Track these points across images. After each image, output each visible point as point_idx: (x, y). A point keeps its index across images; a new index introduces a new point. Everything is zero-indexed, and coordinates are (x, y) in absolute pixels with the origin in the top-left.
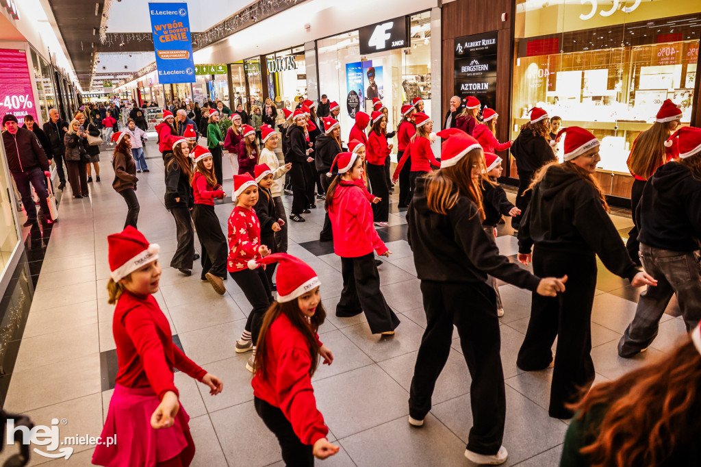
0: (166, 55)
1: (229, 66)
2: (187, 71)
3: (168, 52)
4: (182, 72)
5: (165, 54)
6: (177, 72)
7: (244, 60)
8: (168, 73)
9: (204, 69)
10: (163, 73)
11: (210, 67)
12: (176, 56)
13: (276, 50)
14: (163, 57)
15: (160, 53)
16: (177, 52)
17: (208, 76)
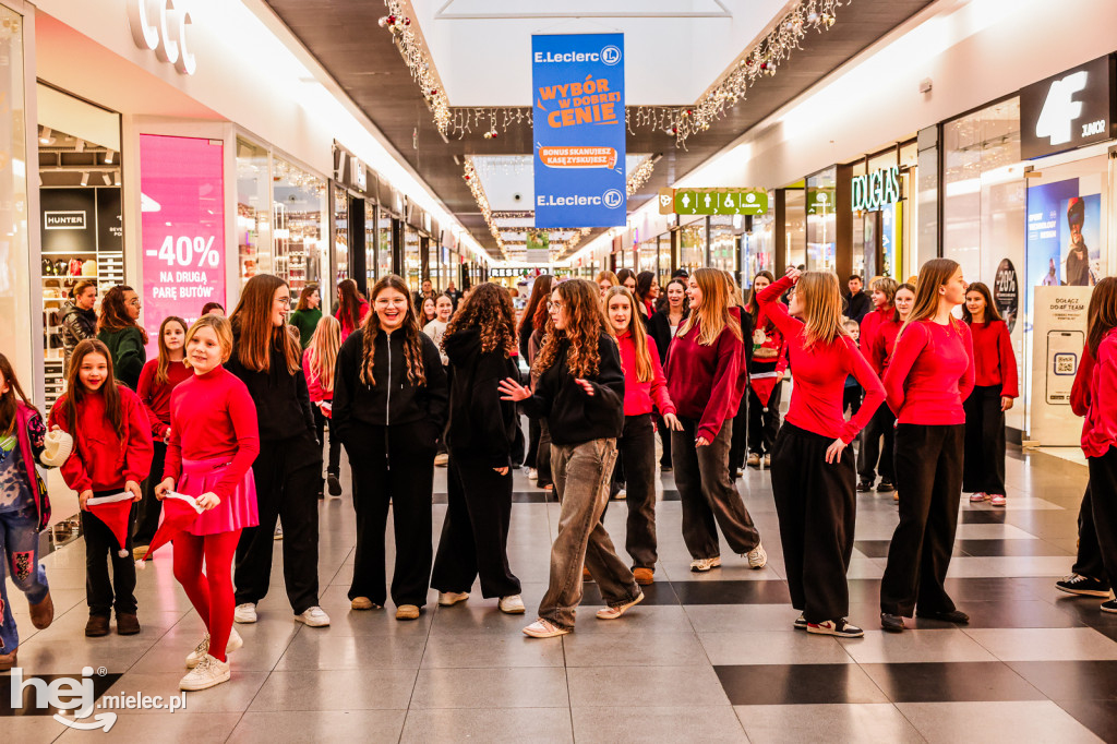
0: (559, 158)
1: (780, 195)
2: (607, 199)
3: (566, 152)
4: (595, 200)
5: (557, 157)
6: (582, 201)
7: (806, 179)
8: (561, 201)
9: (708, 200)
10: (547, 200)
11: (723, 197)
12: (582, 160)
13: (871, 153)
14: (551, 163)
15: (546, 152)
16: (587, 151)
17: (738, 221)
